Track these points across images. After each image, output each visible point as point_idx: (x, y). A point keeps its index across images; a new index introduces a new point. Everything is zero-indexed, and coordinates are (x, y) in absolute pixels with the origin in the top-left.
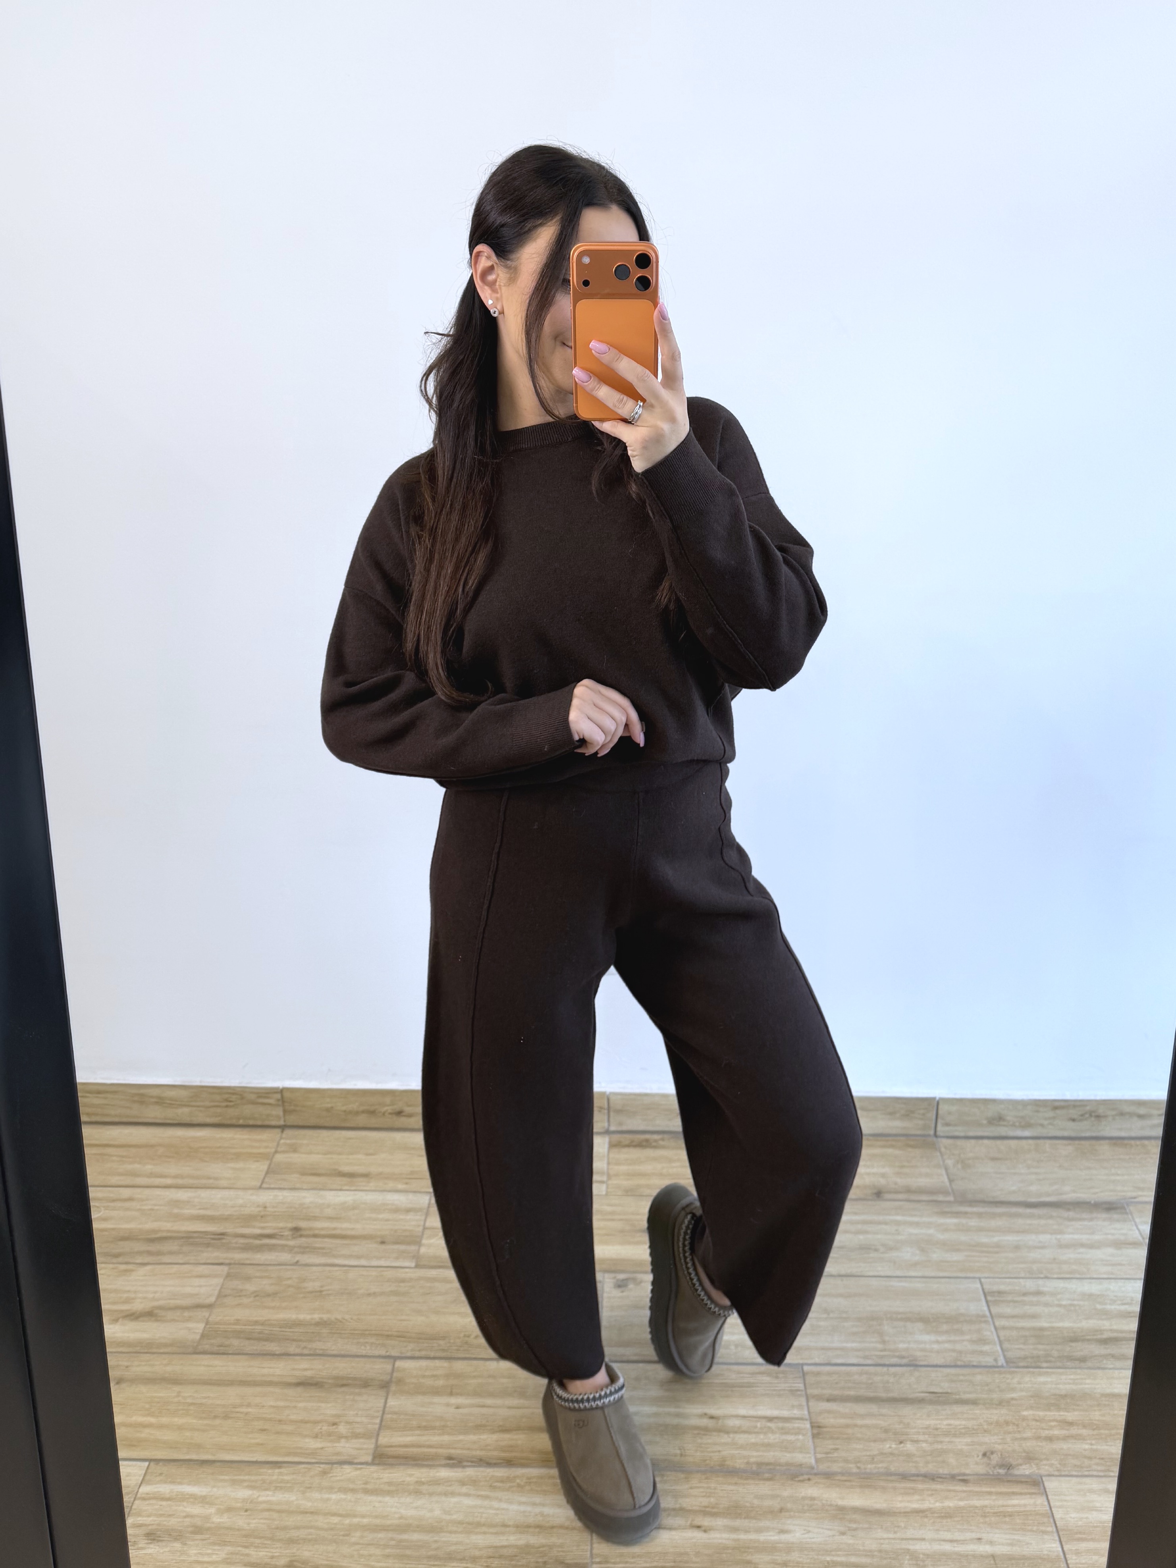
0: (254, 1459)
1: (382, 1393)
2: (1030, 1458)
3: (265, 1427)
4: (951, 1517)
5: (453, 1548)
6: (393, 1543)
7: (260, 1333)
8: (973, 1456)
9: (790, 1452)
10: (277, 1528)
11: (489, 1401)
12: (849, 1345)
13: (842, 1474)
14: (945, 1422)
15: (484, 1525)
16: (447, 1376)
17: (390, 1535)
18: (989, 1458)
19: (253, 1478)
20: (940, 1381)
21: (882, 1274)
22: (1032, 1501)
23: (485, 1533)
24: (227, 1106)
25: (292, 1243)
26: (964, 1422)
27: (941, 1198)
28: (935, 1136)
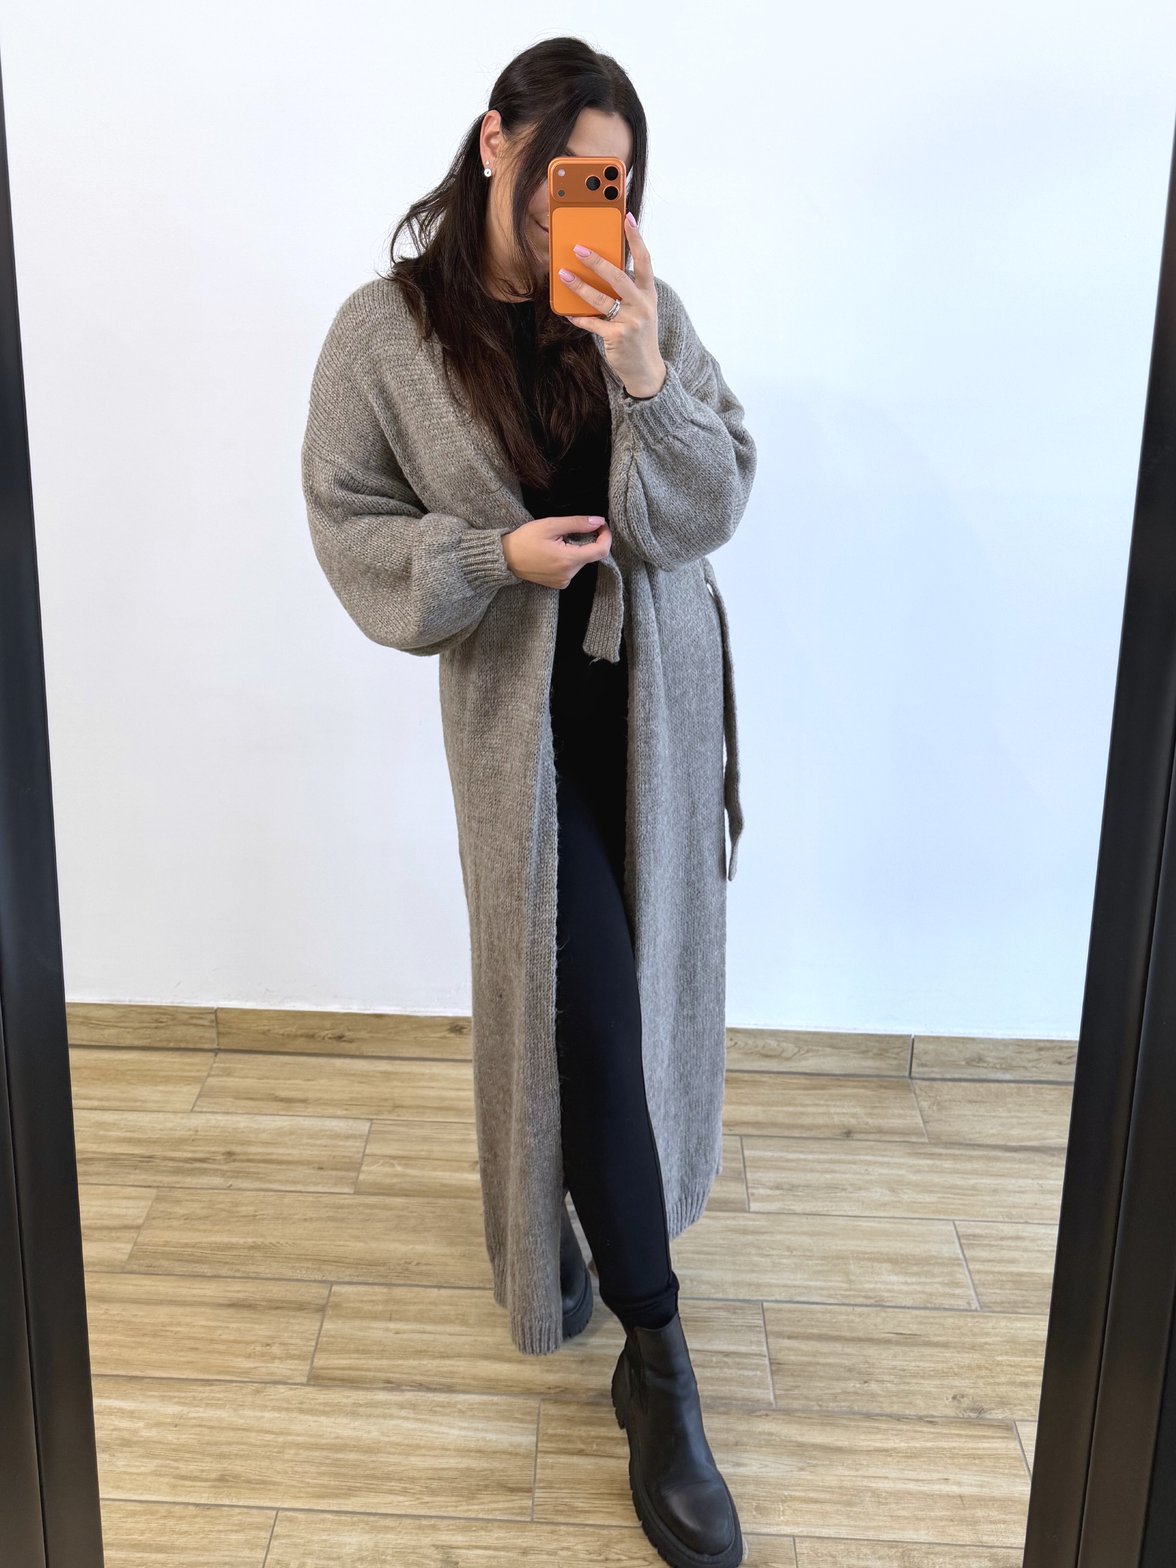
0: (184, 1377)
1: (318, 1316)
2: (1003, 1403)
3: (197, 1346)
4: (916, 1457)
5: (391, 1468)
6: (328, 1461)
7: (189, 1255)
8: (943, 1399)
9: (745, 1387)
10: (208, 1444)
11: (430, 1328)
12: (812, 1283)
13: (803, 1411)
14: (913, 1364)
15: (424, 1447)
16: (386, 1302)
17: (325, 1453)
18: (960, 1401)
19: (183, 1395)
20: (909, 1323)
21: (850, 1214)
22: (1004, 1445)
23: (424, 1455)
24: (156, 1028)
25: (225, 1167)
26: (933, 1365)
27: (914, 1139)
28: (910, 1077)
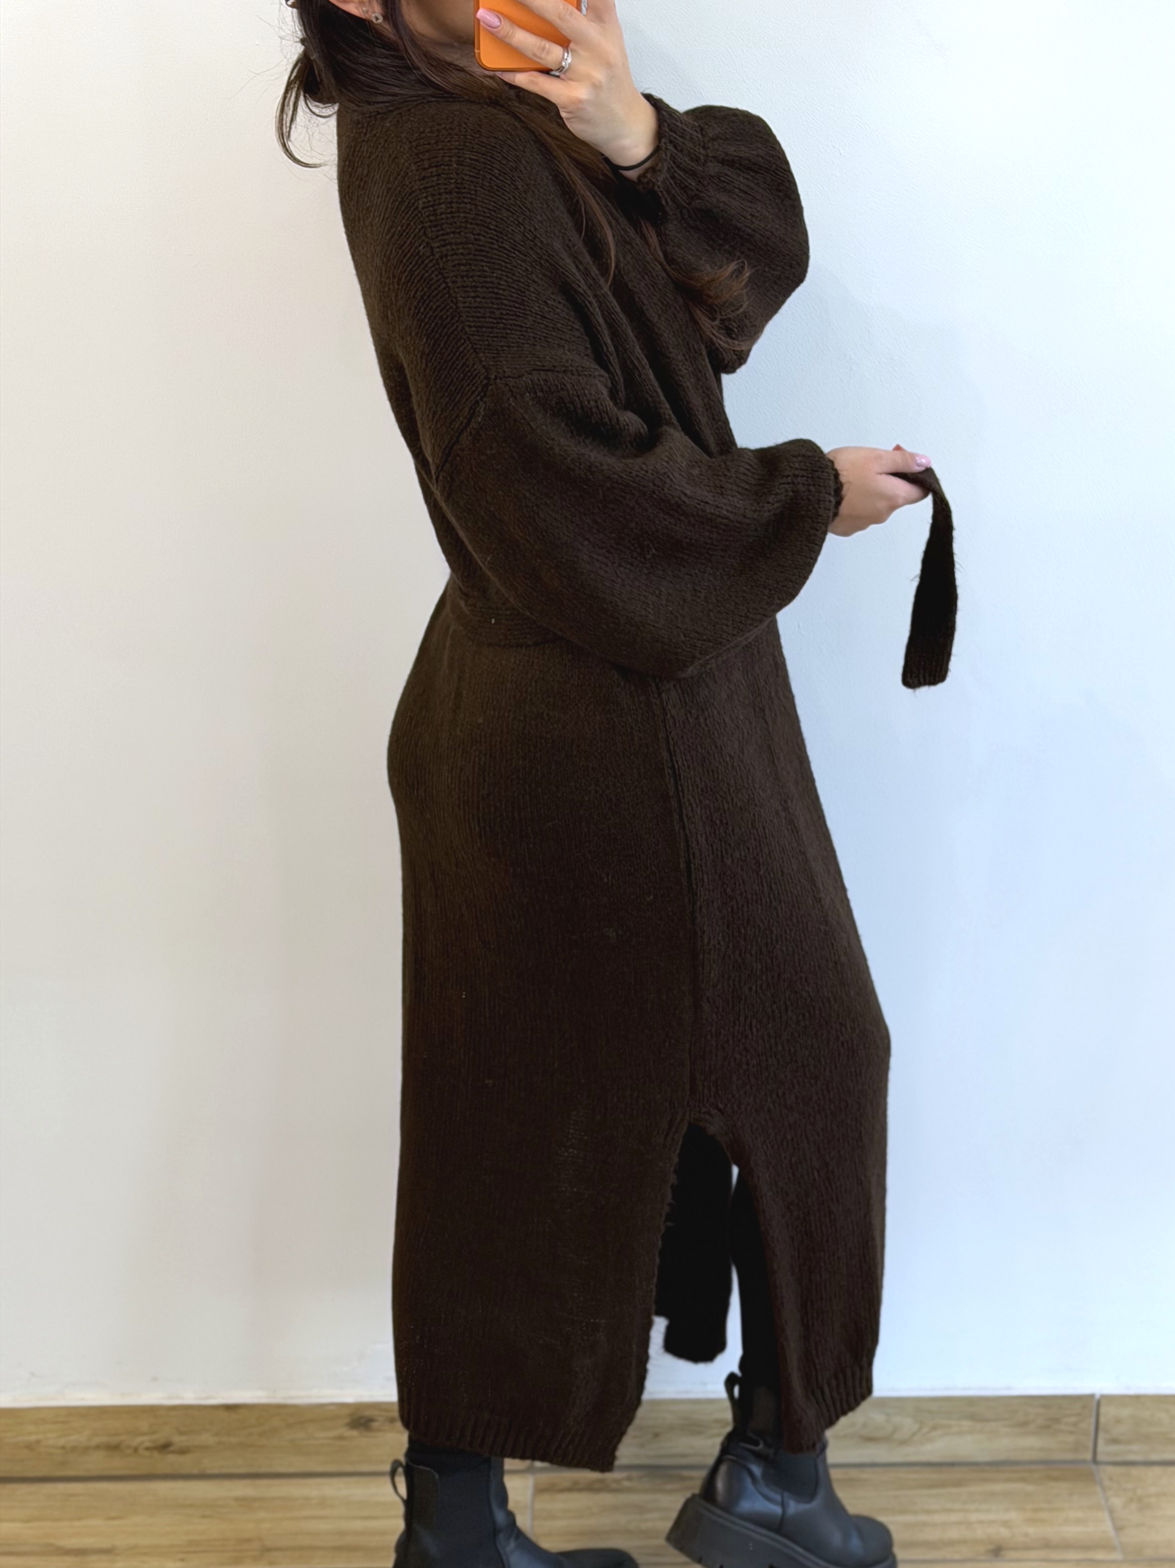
28: (1095, 1461)
